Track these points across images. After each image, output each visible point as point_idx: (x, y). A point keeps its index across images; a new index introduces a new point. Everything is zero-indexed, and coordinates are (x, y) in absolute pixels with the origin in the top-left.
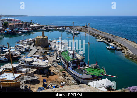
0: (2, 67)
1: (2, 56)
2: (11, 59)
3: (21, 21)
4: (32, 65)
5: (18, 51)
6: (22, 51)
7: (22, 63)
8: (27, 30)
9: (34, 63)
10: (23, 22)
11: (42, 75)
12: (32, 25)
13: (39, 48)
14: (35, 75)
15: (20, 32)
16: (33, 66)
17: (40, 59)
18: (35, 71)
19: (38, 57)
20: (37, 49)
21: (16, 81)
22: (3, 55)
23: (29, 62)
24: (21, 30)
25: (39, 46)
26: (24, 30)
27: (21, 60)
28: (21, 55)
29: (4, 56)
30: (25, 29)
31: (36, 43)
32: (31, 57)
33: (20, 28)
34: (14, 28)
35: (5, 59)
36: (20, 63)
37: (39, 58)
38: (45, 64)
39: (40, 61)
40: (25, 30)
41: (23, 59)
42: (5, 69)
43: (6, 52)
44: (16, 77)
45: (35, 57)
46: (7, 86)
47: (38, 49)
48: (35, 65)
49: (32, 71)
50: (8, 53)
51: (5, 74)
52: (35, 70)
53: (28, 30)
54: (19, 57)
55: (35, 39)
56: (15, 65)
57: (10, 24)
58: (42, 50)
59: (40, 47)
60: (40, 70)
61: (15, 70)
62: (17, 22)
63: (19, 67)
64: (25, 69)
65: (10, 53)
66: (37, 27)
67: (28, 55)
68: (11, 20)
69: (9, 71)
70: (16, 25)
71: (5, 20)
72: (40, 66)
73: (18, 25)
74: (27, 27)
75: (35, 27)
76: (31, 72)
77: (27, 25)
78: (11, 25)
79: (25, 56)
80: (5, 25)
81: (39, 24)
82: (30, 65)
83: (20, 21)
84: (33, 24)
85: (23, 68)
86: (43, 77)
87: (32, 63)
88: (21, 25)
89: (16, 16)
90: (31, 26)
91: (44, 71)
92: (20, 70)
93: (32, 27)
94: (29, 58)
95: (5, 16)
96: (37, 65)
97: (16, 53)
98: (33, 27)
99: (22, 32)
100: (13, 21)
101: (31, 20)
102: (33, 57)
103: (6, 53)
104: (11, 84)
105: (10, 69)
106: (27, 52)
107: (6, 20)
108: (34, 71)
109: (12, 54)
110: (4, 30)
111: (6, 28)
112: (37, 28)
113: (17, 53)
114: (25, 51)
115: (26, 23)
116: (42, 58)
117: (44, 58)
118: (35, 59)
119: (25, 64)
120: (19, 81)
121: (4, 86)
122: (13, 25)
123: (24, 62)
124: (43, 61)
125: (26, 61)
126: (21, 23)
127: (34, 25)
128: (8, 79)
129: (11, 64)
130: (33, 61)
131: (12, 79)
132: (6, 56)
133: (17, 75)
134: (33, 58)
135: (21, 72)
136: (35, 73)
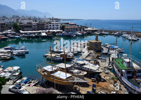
0: (57, 65)
1: (58, 56)
2: (65, 60)
3: (77, 25)
4: (83, 67)
5: (72, 52)
6: (75, 53)
7: (74, 65)
8: (81, 33)
9: (85, 66)
10: (78, 26)
11: (92, 79)
12: (87, 29)
13: (91, 52)
14: (85, 78)
15: (75, 34)
16: (84, 69)
17: (91, 63)
18: (85, 75)
19: (90, 61)
20: (89, 53)
21: (67, 80)
22: (59, 55)
23: (80, 64)
24: (76, 34)
25: (92, 50)
26: (78, 34)
27: (74, 62)
28: (73, 56)
29: (59, 56)
30: (80, 33)
31: (88, 46)
32: (83, 60)
33: (75, 31)
34: (69, 31)
35: (60, 59)
36: (73, 64)
37: (91, 62)
38: (96, 69)
39: (92, 65)
40: (80, 34)
41: (75, 61)
42: (59, 67)
43: (61, 52)
44: (67, 77)
45: (86, 60)
46: (60, 83)
47: (90, 53)
48: (86, 68)
49: (83, 73)
50: (63, 53)
51: (59, 72)
52: (86, 73)
53: (82, 33)
54: (72, 58)
55: (88, 43)
56: (68, 66)
57: (66, 27)
58: (94, 54)
59: (92, 51)
60: (90, 74)
61: (67, 70)
62: (73, 25)
63: (71, 67)
64: (76, 71)
65: (65, 53)
66: (91, 30)
67: (80, 58)
68: (68, 24)
69: (62, 70)
70: (72, 28)
71: (63, 24)
72: (91, 70)
73: (74, 28)
74: (82, 30)
75: (89, 30)
76: (81, 74)
77: (81, 28)
78: (67, 29)
79: (77, 58)
80: (63, 28)
81: (93, 28)
82: (81, 67)
83: (76, 24)
84: (87, 28)
85: (74, 69)
86: (92, 81)
87: (84, 66)
88: (76, 28)
89: (72, 20)
90: (85, 29)
91: (94, 76)
92: (72, 71)
93: (86, 31)
94: (81, 60)
95: (64, 20)
96: (88, 69)
97: (69, 54)
98: (87, 30)
99: (76, 35)
100: (70, 24)
101: (86, 24)
102: (85, 60)
103: (62, 53)
104: (63, 82)
105: (63, 69)
106: (80, 54)
107: (64, 23)
108: (84, 74)
109: (66, 55)
110: (61, 33)
111: (63, 31)
112: (91, 32)
113: (71, 54)
114: (77, 54)
115: (81, 26)
116: (93, 62)
117: (95, 63)
118: (86, 62)
119: (77, 66)
120: (70, 81)
121: (57, 83)
122: (70, 28)
123: (76, 64)
124: (95, 66)
125: (78, 63)
126: (76, 27)
127: (89, 29)
128: (61, 77)
129: (64, 64)
130: (84, 64)
131: (65, 78)
132: (61, 56)
133: (69, 75)
134: (84, 61)
135: (72, 73)
136: (85, 76)
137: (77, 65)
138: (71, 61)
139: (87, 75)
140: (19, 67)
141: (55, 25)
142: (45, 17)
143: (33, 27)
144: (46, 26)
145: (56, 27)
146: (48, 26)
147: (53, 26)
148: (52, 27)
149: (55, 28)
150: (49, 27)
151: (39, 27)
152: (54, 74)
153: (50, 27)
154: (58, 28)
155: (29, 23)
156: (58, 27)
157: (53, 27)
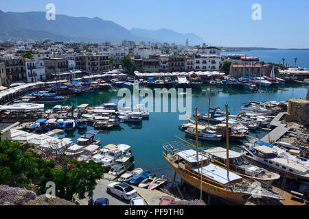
0: (207, 151)
1: (212, 129)
2: (227, 139)
3: (260, 61)
4: (271, 162)
5: (244, 124)
6: (251, 126)
7: (248, 154)
8: (269, 80)
9: (275, 160)
10: (263, 63)
11: (293, 194)
12: (285, 71)
13: (293, 127)
14: (275, 189)
15: (254, 83)
16: (274, 165)
17: (293, 154)
18: (275, 180)
19: (288, 148)
20: (289, 128)
21: (231, 188)
22: (213, 127)
23: (264, 154)
24: (256, 81)
25: (296, 121)
26: (262, 81)
27: (248, 147)
28: (248, 134)
29: (214, 130)
30: (266, 79)
31: (287, 113)
32: (271, 144)
33: (254, 76)
34: (241, 76)
35: (216, 137)
36: (245, 153)
37: (291, 150)
38: (304, 171)
39: (294, 158)
40: (267, 82)
41: (250, 145)
42: (213, 156)
43: (220, 122)
44: (231, 180)
45: (280, 146)
46: (212, 192)
47: (291, 130)
48: (277, 165)
49: (270, 177)
50: (225, 125)
51: (211, 166)
52: (277, 176)
53: (272, 81)
54: (245, 138)
55: (287, 104)
56: (234, 154)
57: (234, 66)
58: (300, 133)
59: (296, 126)
60: (288, 181)
61: (231, 165)
62: (251, 62)
63: (240, 159)
64: (253, 168)
65: (227, 126)
66: (296, 75)
67: (265, 139)
68: (238, 58)
69: (219, 162)
70: (247, 69)
71: (227, 58)
72: (291, 170)
73: (252, 69)
74: (272, 74)
75: (291, 75)
76: (265, 178)
77: (271, 69)
78: (236, 69)
79: (257, 140)
80: (225, 68)
81: (302, 70)
82: (265, 162)
83: (257, 60)
84: (286, 68)
85: (248, 164)
86: (293, 199)
87: (272, 160)
88: (259, 69)
89: (249, 49)
90: (281, 71)
91: (298, 187)
92: (242, 167)
93: (282, 76)
94: (267, 145)
95: (228, 50)
96: (284, 167)
97: (238, 128)
98: (285, 74)
99: (258, 85)
100: (243, 60)
101: (284, 60)
102: (275, 145)
103: (220, 125)
104: (219, 190)
105: (221, 159)
106: (263, 130)
107: (229, 56)
108: (273, 178)
109: (230, 128)
110: (222, 78)
111: (227, 74)
112: (296, 78)
113: (241, 128)
114: (257, 128)
115: (271, 65)
116: (298, 152)
117: (304, 154)
118: (280, 151)
119: (255, 158)
120: (237, 191)
121: (206, 190)
122: (242, 68)
123: (252, 152)
124: (303, 162)
125: (258, 151)
126: (259, 66)
127: (290, 71)
128: (216, 178)
129: (225, 150)
130: (274, 155)
131: (224, 182)
132: (219, 130)
133: (234, 176)
134: (274, 147)
135: (242, 172)
136: (275, 183)
137: (255, 154)
138: (242, 144)
139: (279, 183)
140: (128, 147)
141: (207, 61)
142: (187, 42)
143: (161, 64)
144: (188, 64)
145: (211, 65)
146: (192, 64)
147: (204, 62)
148: (201, 65)
149: (207, 67)
150: (195, 65)
151: (172, 64)
152: (200, 169)
153: (198, 65)
154: (214, 67)
155: (154, 57)
156: (214, 65)
157: (204, 65)
